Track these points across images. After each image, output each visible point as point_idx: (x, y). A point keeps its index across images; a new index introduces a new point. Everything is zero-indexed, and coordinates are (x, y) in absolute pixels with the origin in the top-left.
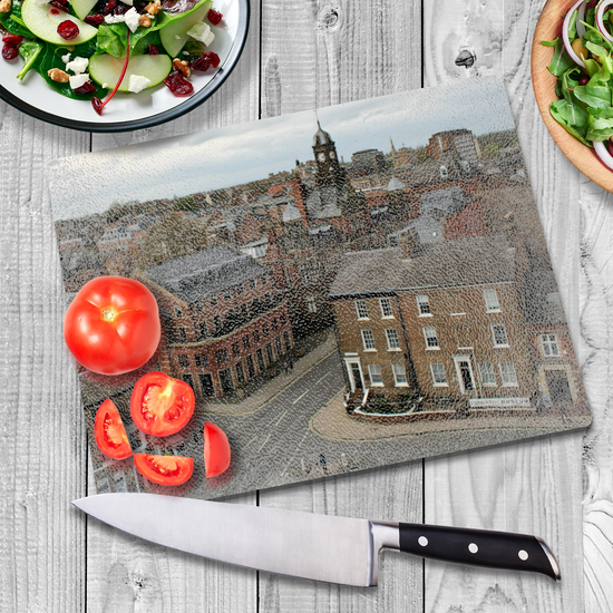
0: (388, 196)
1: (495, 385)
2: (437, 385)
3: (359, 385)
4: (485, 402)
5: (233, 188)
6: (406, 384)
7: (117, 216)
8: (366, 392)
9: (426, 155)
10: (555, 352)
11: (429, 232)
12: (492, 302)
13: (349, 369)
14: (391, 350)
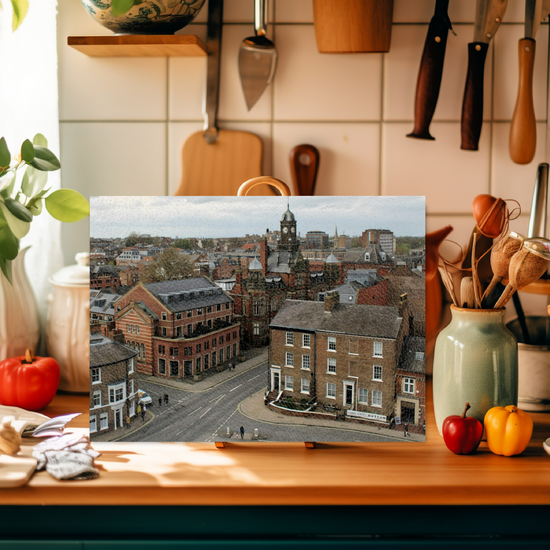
0: (326, 266)
1: (366, 404)
2: (328, 397)
3: (277, 387)
4: (357, 413)
5: (218, 239)
6: (308, 393)
7: (133, 242)
8: (281, 393)
9: (359, 243)
10: (411, 391)
11: (348, 295)
12: (378, 350)
13: (272, 376)
14: (303, 368)
